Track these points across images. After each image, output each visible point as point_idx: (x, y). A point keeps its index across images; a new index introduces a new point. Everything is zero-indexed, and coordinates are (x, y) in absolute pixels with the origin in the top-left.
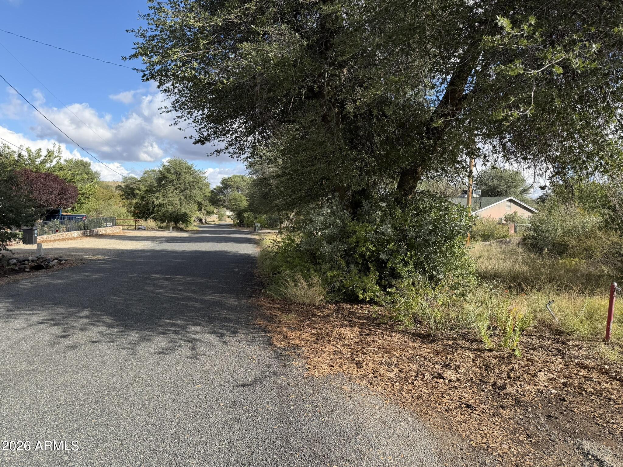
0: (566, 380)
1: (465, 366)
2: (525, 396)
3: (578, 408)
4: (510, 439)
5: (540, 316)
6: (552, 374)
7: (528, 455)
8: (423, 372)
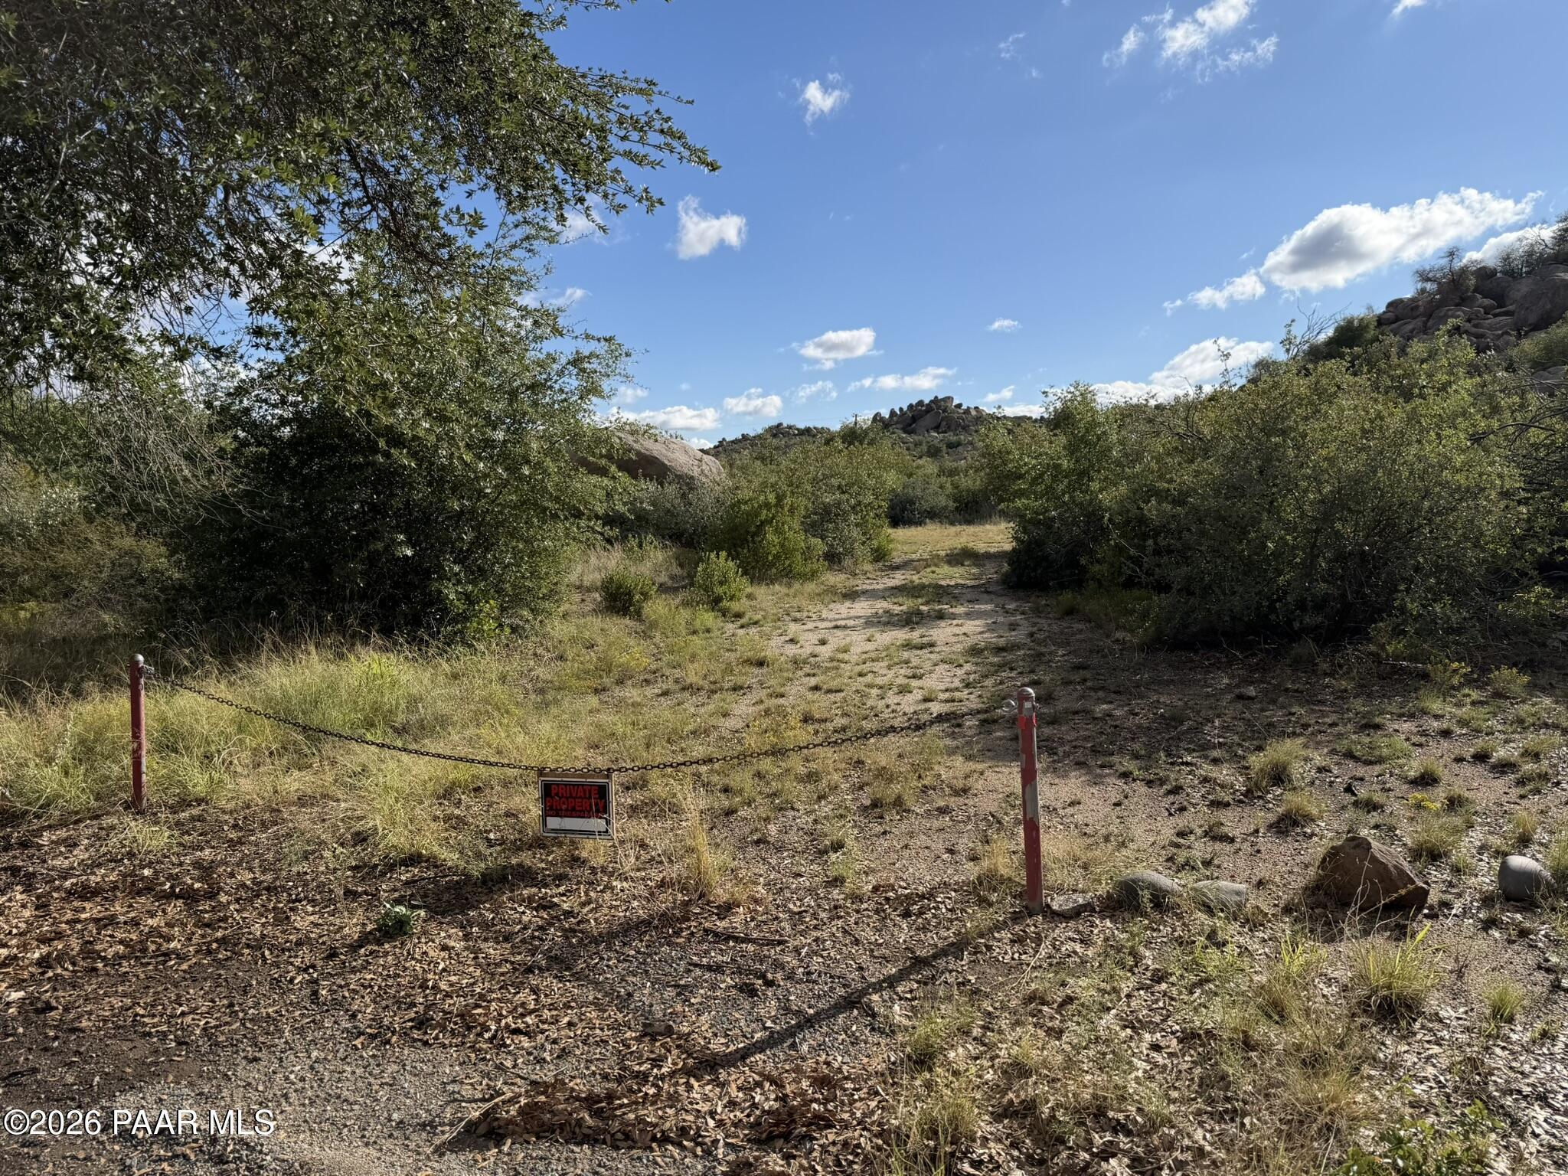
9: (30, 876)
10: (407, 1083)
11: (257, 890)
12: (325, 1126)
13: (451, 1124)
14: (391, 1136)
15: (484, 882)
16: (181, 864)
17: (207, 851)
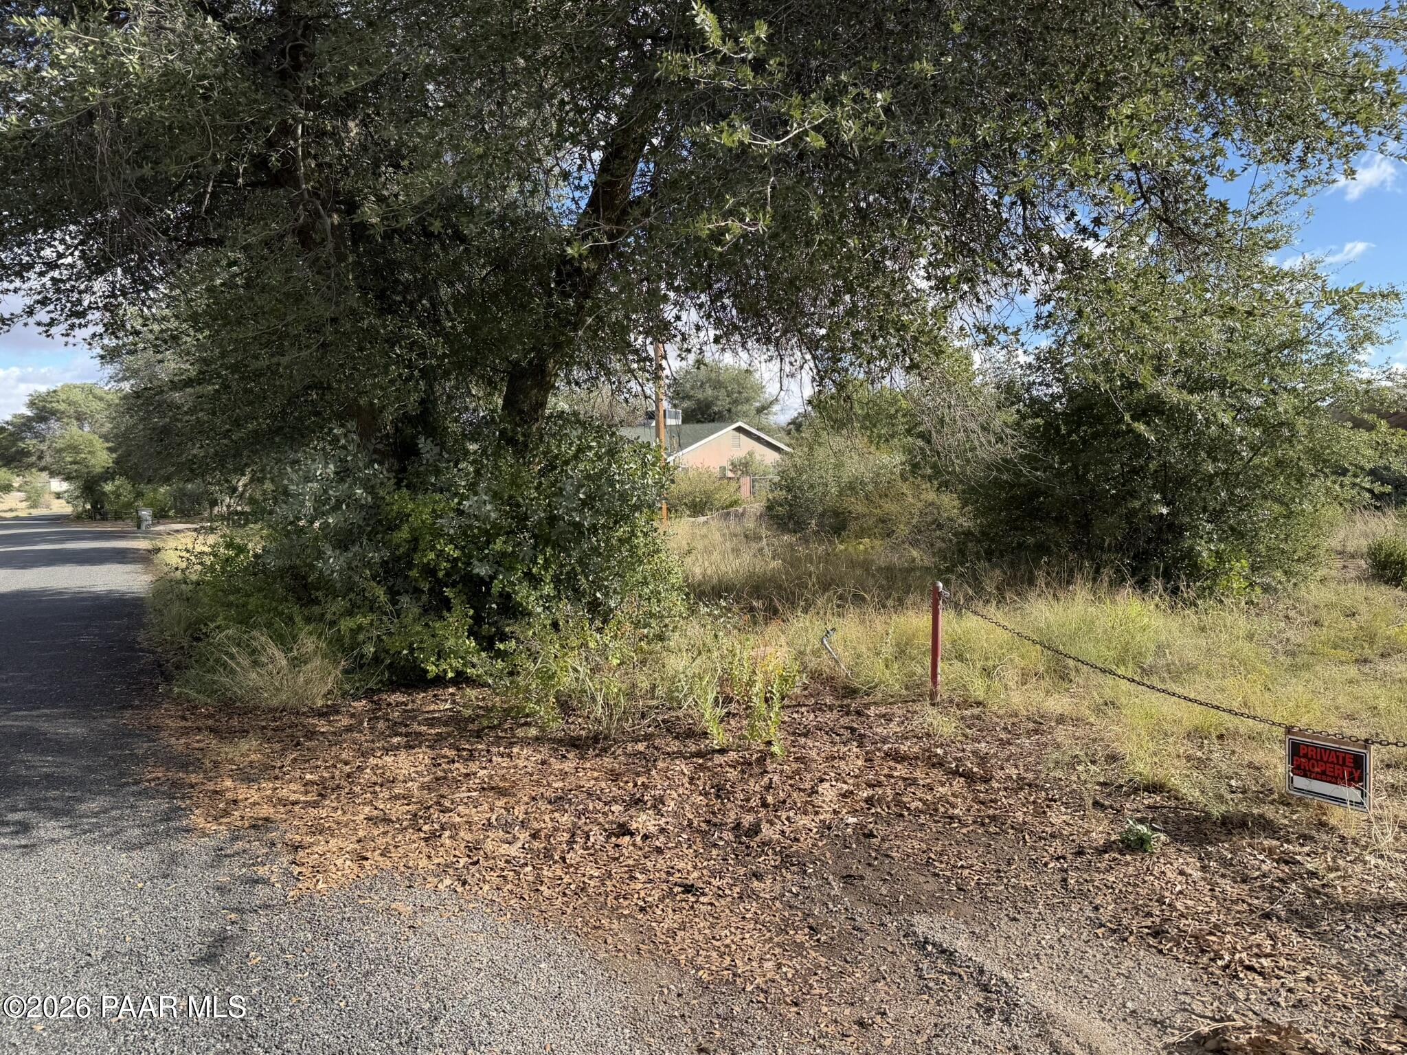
0: (871, 792)
1: (675, 795)
2: (797, 840)
3: (899, 847)
4: (778, 944)
5: (813, 664)
6: (845, 782)
7: (816, 974)
8: (586, 829)
9: (862, 736)
10: (1141, 979)
11: (1021, 783)
12: (1070, 992)
13: (1181, 1029)
14: (1125, 1020)
15: (1224, 824)
16: (963, 750)
17: (983, 745)
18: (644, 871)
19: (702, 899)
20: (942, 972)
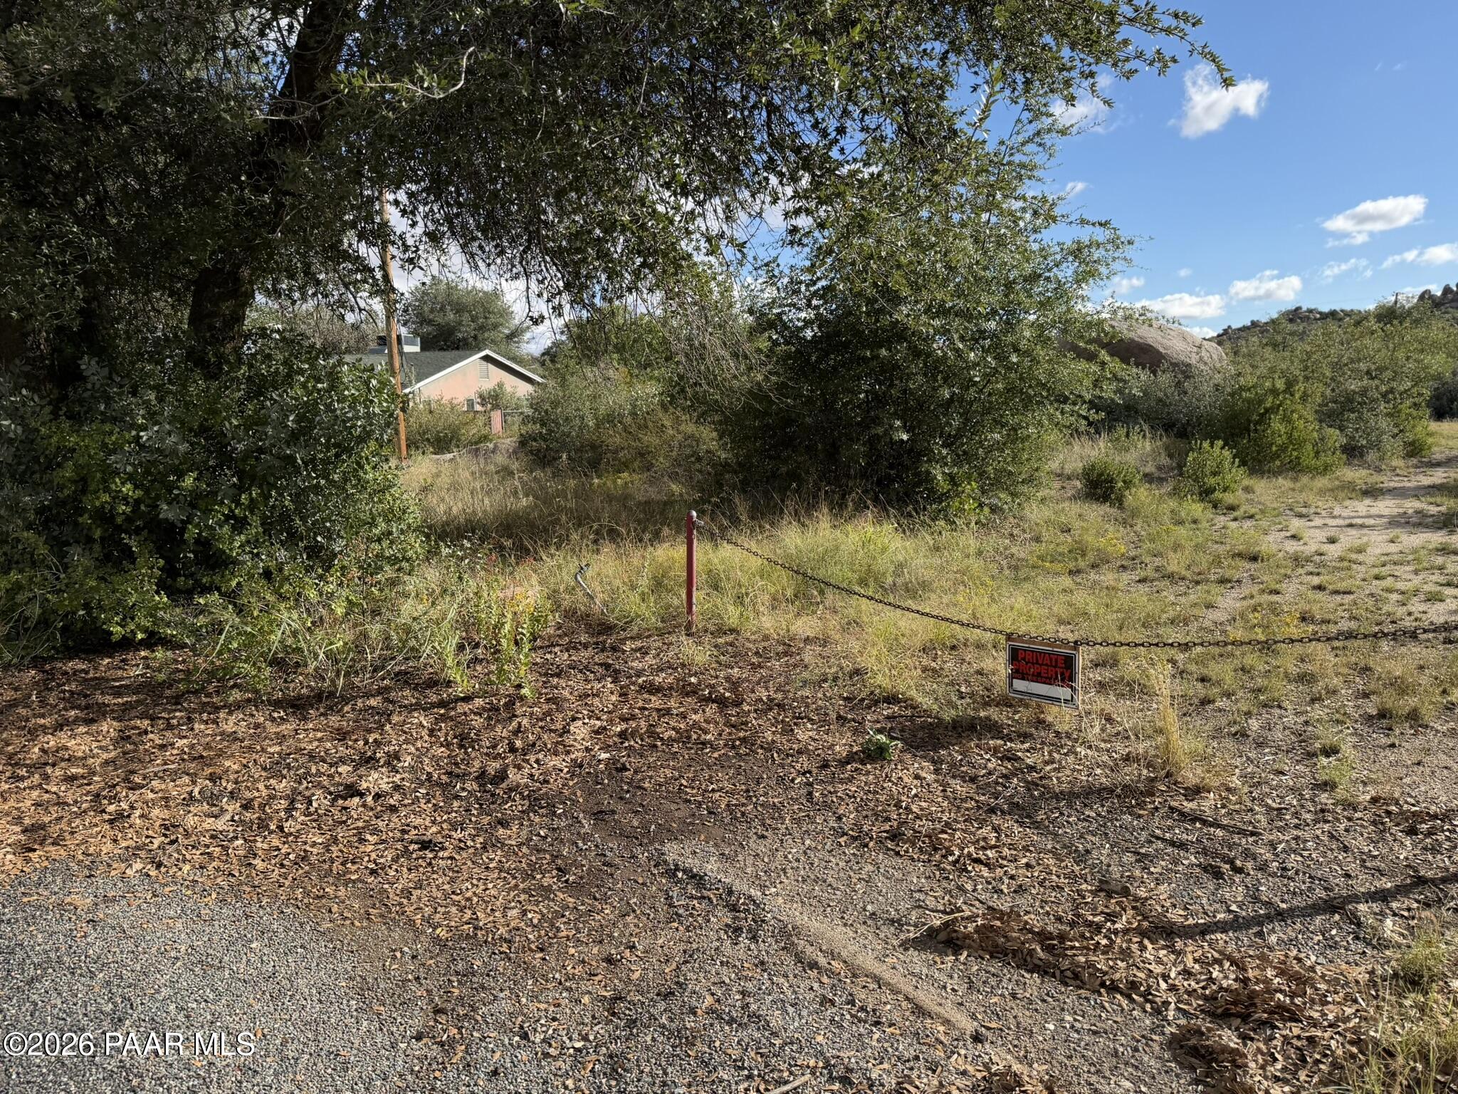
0: (624, 726)
1: (412, 749)
2: (546, 782)
3: (651, 777)
4: (524, 891)
5: (567, 601)
6: (598, 719)
7: (563, 916)
8: (307, 793)
9: (617, 672)
10: (880, 882)
11: (771, 704)
12: (814, 902)
13: (916, 926)
14: (865, 923)
15: (954, 728)
16: (717, 677)
17: (736, 670)
18: (376, 831)
19: (441, 854)
20: (692, 897)
